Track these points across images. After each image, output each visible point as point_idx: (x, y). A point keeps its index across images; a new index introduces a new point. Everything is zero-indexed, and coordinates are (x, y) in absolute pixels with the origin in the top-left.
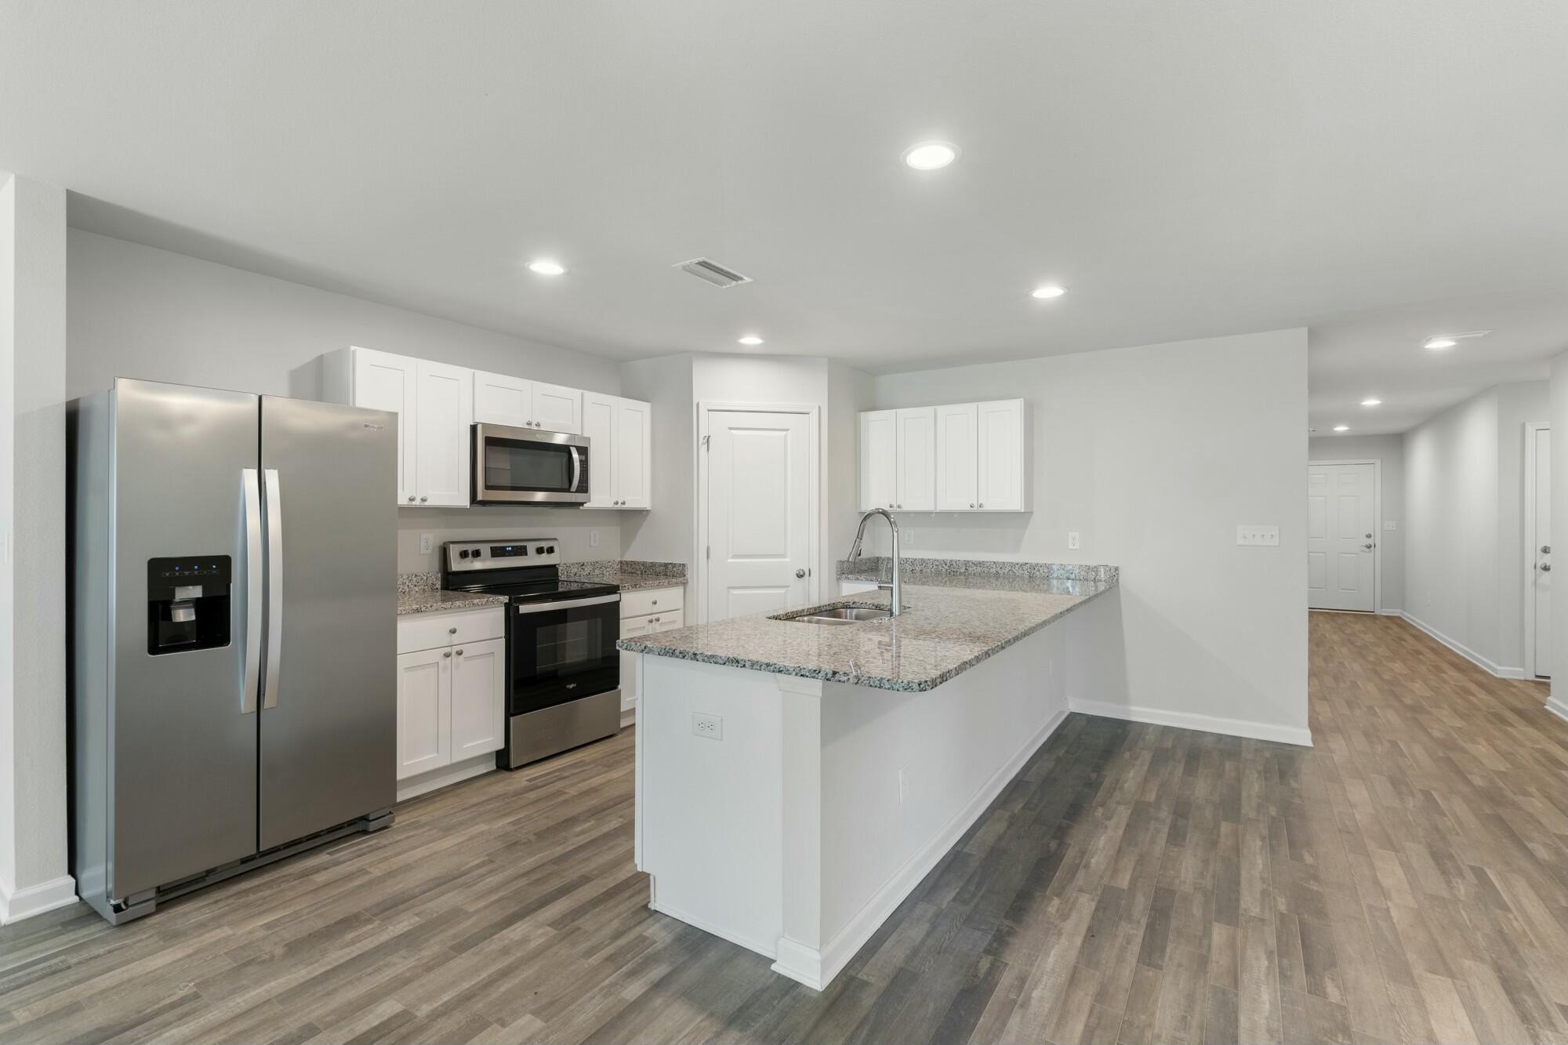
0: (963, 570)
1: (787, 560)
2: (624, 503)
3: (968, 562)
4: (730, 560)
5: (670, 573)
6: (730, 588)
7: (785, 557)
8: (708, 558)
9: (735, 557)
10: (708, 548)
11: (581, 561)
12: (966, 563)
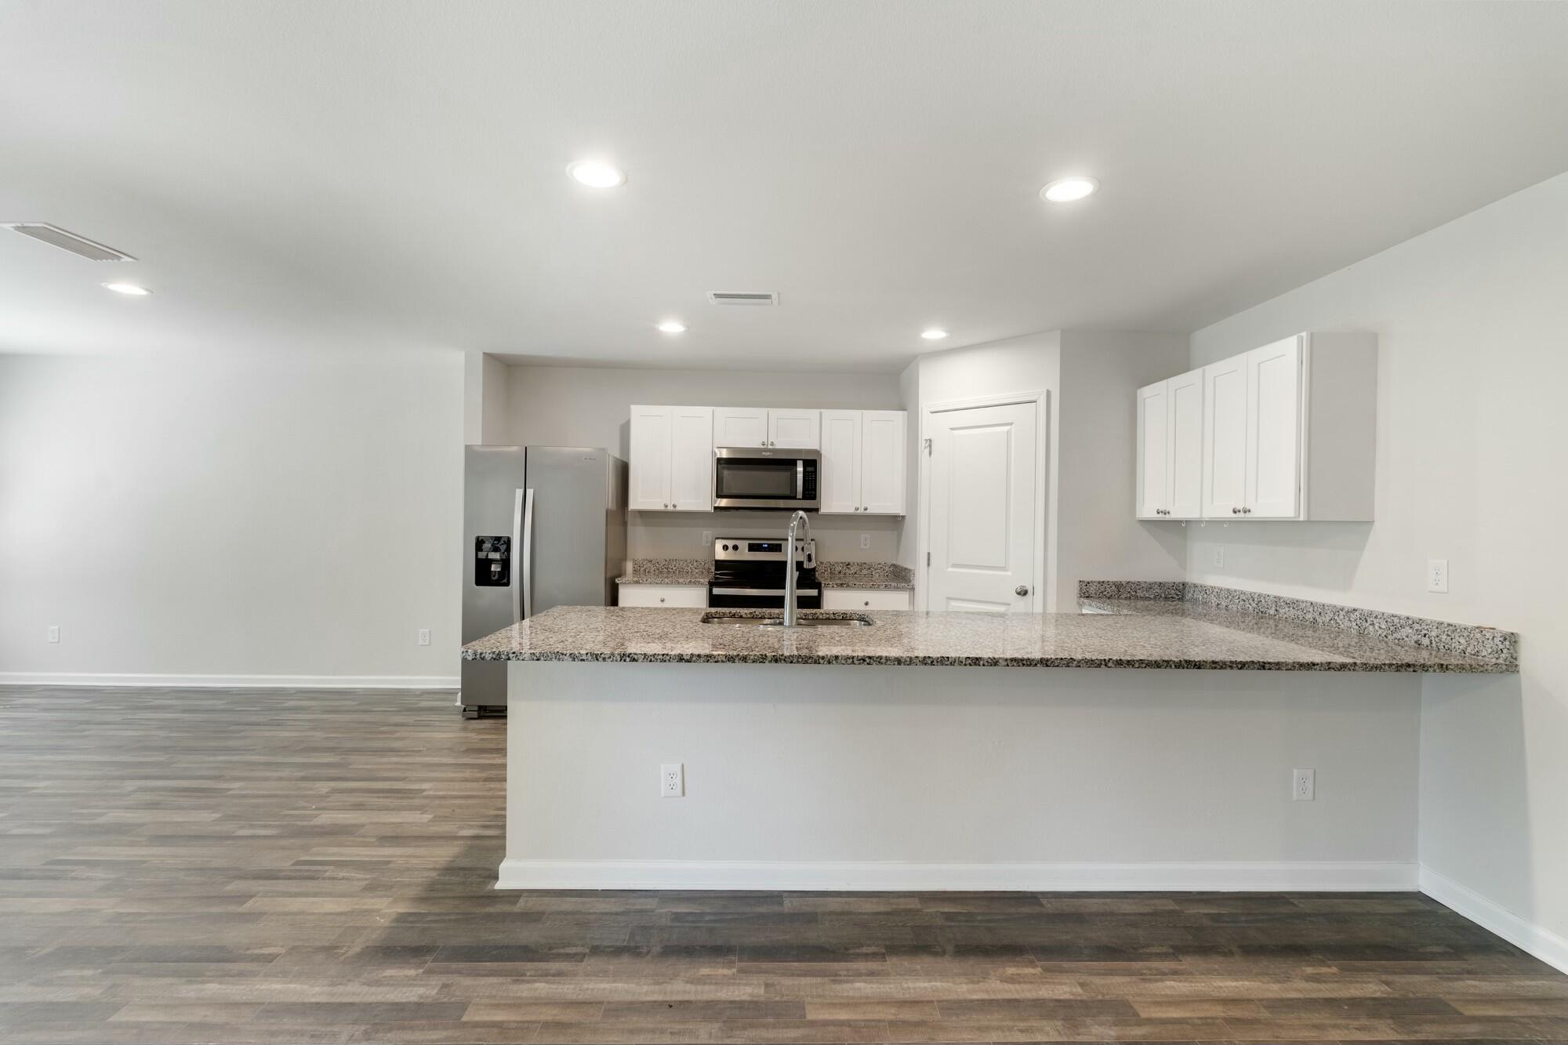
0: (1272, 612)
1: (1009, 573)
2: (866, 509)
3: (1280, 598)
4: (950, 569)
5: (899, 577)
6: (949, 599)
7: (1007, 571)
8: (929, 565)
9: (954, 566)
10: (929, 554)
11: (847, 561)
12: (1277, 600)
